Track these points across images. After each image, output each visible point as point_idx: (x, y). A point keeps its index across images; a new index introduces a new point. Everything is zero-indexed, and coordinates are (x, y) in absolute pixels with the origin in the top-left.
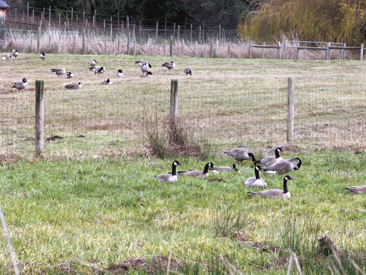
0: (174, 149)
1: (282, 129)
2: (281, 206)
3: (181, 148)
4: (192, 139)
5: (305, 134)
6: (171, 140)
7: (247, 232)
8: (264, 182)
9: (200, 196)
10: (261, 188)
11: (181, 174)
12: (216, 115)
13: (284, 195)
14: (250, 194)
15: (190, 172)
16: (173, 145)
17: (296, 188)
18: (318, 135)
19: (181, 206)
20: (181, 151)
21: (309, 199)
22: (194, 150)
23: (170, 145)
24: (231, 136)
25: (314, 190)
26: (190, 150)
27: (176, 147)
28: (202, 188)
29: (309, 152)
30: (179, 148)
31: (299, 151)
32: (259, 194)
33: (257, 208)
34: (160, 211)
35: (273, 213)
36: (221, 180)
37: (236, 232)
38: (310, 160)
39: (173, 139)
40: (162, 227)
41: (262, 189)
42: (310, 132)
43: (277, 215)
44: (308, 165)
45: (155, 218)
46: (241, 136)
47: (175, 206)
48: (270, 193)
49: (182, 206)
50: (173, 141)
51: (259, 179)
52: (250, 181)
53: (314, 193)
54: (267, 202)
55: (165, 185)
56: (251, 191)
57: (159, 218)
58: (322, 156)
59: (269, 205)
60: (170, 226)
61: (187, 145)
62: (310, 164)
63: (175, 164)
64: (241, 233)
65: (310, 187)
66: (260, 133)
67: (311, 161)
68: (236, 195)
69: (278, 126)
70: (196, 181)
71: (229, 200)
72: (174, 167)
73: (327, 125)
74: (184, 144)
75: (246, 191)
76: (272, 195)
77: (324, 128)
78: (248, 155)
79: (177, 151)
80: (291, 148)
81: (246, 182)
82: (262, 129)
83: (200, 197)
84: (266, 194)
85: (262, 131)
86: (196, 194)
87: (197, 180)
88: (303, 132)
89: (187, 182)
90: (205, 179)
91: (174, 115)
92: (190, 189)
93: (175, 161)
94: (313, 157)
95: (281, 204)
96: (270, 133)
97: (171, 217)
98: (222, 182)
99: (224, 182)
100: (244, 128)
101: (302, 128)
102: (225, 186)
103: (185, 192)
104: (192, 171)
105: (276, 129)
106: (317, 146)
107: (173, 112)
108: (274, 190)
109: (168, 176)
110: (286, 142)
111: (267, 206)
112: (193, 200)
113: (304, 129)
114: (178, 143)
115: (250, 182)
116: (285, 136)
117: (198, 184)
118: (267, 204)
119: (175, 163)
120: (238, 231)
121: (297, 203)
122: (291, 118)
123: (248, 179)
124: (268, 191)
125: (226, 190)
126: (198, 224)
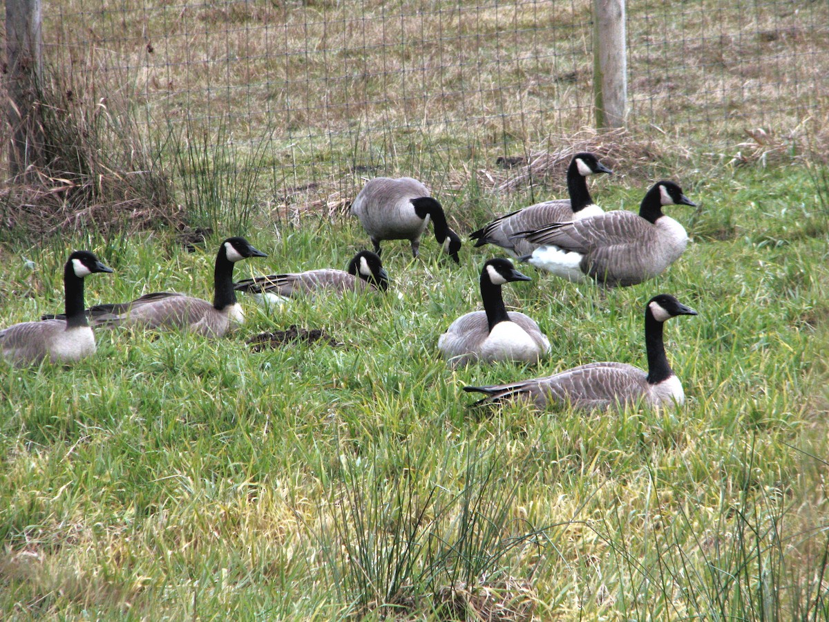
0: (41, 201)
1: (548, 72)
2: (644, 448)
3: (75, 188)
4: (125, 145)
5: (672, 89)
6: (22, 155)
7: (514, 582)
8: (538, 333)
9: (229, 422)
10: (528, 363)
11: (108, 316)
12: (203, 18)
13: (653, 389)
14: (476, 397)
15: (149, 305)
16: (31, 178)
17: (702, 354)
18: (734, 87)
19: (139, 478)
20: (74, 204)
21: (781, 406)
22: (137, 200)
23: (19, 181)
24: (300, 117)
25: (798, 359)
26: (120, 195)
27: (50, 186)
28: (228, 383)
29: (709, 175)
30: (61, 194)
31: (660, 170)
32: (525, 392)
33: (528, 461)
34: (39, 507)
35: (611, 484)
36: (314, 335)
37: (461, 585)
38: (729, 212)
39: (31, 148)
40: (68, 585)
41: (532, 368)
42: (694, 77)
43: (633, 490)
44: (722, 239)
45: (17, 546)
46: (349, 117)
47: (106, 480)
48: (577, 386)
49: (146, 474)
50: (33, 157)
51: (506, 318)
52: (463, 330)
53: (800, 373)
54: (575, 430)
55: (40, 379)
56: (478, 380)
57: (36, 541)
58: (785, 193)
59: (587, 446)
60: (107, 578)
61: (104, 172)
62: (732, 231)
63: (79, 266)
64: (487, 590)
65: (772, 345)
66: (442, 98)
67: (735, 218)
68: (410, 405)
69: (526, 58)
70: (187, 346)
71: (375, 432)
72: (74, 286)
73: (771, 37)
74: (85, 170)
75: (456, 382)
76: (590, 396)
77: (759, 52)
78: (411, 207)
79: (55, 208)
80: (619, 160)
81: (443, 337)
82: (448, 76)
83: (226, 428)
84: (561, 393)
85: (450, 84)
86: (207, 414)
87: (192, 345)
88: (659, 81)
89: (145, 356)
90: (228, 335)
91: (27, 25)
92: (167, 390)
93: (75, 256)
94: (736, 197)
95: (642, 437)
96: (496, 95)
97: (99, 533)
98: (321, 350)
99: (333, 343)
100: (357, 74)
101: (648, 61)
102: (340, 365)
103: (150, 408)
104: (160, 302)
105: (518, 72)
106: (750, 143)
107: (22, 10)
108: (597, 368)
109: (49, 332)
110: (591, 130)
111: (573, 451)
112: (195, 443)
113: (663, 64)
114: (57, 166)
115: (468, 334)
116: (588, 100)
117: (201, 364)
118: (575, 438)
119: (77, 262)
120: (470, 582)
121: (724, 424)
122: (612, 10)
123: (455, 325)
124: (568, 373)
125: (353, 386)
126: (247, 560)
